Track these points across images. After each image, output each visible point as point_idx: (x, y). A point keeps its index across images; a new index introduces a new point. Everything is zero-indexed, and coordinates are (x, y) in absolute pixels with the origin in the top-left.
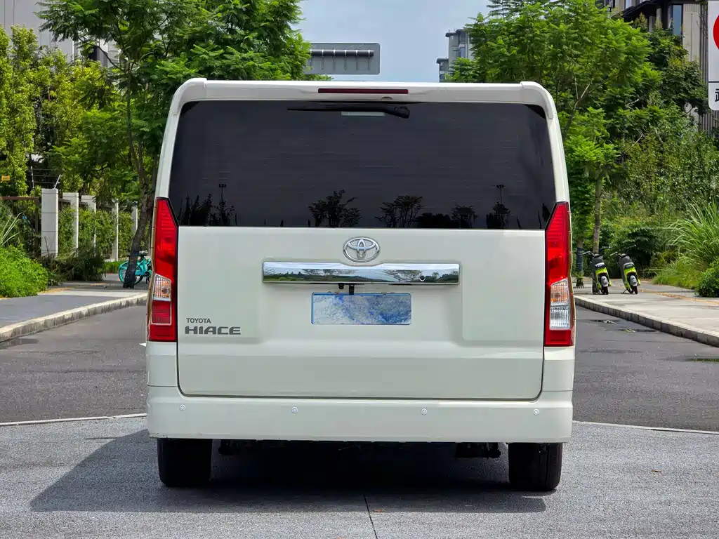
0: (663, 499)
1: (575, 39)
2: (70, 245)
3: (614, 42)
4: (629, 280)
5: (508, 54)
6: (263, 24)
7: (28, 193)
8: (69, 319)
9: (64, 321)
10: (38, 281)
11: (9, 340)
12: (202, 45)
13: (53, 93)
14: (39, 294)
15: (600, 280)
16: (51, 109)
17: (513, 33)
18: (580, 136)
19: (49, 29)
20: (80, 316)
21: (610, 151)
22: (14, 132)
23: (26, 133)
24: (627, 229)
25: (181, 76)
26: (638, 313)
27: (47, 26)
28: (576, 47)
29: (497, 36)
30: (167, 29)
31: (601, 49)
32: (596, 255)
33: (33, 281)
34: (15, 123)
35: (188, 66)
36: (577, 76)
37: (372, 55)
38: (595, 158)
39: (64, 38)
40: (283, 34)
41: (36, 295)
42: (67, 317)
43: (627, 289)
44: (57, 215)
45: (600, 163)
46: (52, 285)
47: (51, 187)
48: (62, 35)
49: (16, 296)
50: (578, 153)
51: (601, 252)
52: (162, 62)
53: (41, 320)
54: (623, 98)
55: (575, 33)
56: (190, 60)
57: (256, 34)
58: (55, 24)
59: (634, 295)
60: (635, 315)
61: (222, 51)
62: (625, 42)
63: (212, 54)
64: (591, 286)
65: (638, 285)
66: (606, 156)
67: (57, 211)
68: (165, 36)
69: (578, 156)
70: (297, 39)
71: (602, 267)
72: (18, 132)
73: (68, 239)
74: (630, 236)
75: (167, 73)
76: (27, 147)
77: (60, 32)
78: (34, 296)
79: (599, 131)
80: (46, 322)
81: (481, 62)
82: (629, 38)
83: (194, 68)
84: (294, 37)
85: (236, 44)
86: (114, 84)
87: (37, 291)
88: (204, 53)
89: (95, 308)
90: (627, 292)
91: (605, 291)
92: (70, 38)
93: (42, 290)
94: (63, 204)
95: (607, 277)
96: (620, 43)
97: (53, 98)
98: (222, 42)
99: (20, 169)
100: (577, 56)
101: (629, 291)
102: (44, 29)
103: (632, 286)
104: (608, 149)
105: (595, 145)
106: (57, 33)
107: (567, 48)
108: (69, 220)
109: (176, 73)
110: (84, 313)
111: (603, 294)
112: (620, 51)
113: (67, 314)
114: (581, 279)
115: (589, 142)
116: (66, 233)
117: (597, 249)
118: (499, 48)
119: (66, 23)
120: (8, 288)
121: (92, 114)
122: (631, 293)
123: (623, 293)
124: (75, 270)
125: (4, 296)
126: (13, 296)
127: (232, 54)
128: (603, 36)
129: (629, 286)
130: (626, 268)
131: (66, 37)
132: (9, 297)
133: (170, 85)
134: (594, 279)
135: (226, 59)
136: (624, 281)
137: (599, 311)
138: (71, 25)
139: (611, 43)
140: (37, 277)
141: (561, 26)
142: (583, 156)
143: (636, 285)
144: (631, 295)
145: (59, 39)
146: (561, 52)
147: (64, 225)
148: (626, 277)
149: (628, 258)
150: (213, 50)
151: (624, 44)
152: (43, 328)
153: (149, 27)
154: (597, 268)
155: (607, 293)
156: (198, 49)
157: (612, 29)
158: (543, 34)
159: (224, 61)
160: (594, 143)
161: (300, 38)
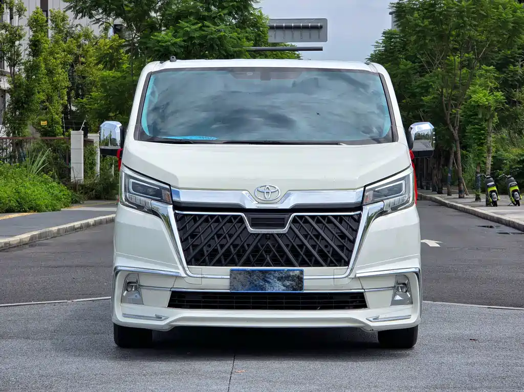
0: (470, 361)
1: (473, 13)
2: (93, 173)
3: (504, 15)
4: (513, 195)
5: (421, 24)
6: (231, 4)
7: (63, 134)
8: (78, 228)
9: (74, 229)
10: (63, 199)
11: (27, 244)
12: (186, 20)
13: (82, 60)
14: (62, 209)
15: (491, 196)
16: (82, 71)
17: (426, 9)
18: (477, 86)
19: (70, 10)
20: (88, 226)
21: (498, 97)
22: (52, 89)
23: (61, 89)
24: (516, 158)
25: (169, 43)
26: (513, 220)
27: (70, 8)
28: (474, 19)
29: (413, 12)
30: (160, 9)
31: (494, 21)
32: (488, 176)
33: (59, 199)
34: (53, 82)
35: (175, 36)
36: (477, 41)
37: (321, 27)
38: (487, 103)
39: (82, 17)
40: (249, 11)
41: (59, 210)
42: (76, 227)
43: (512, 202)
44: (83, 150)
45: (490, 107)
46: (75, 202)
47: (78, 129)
48: (81, 14)
49: (44, 212)
50: (474, 99)
51: (492, 175)
52: (156, 34)
53: (55, 229)
54: (514, 58)
55: (474, 8)
56: (176, 31)
57: (226, 11)
58: (76, 6)
59: (517, 207)
60: (512, 221)
61: (200, 25)
62: (512, 14)
63: (193, 27)
64: (485, 200)
65: (498, 200)
66: (496, 101)
67: (83, 148)
68: (158, 14)
69: (474, 101)
70: (259, 14)
71: (493, 186)
72: (56, 88)
73: (91, 168)
74: (519, 162)
75: (159, 41)
76: (62, 100)
77: (79, 13)
78: (58, 212)
79: (491, 82)
80: (59, 230)
81: (402, 31)
82: (515, 11)
83: (179, 37)
84: (257, 13)
85: (212, 19)
86: (122, 51)
87: (62, 207)
88: (187, 27)
89: (101, 219)
90: (512, 204)
91: (495, 204)
92: (86, 17)
93: (66, 206)
94: (88, 143)
95: (496, 194)
96: (508, 15)
97: (82, 63)
98: (202, 19)
99: (57, 116)
100: (475, 25)
101: (514, 204)
102: (67, 10)
103: (515, 200)
104: (496, 96)
105: (489, 93)
106: (78, 12)
107: (467, 19)
108: (92, 154)
109: (166, 42)
110: (92, 223)
111: (494, 206)
112: (508, 22)
113: (77, 224)
114: (479, 195)
115: (484, 91)
116: (90, 164)
117: (489, 171)
118: (415, 20)
119: (83, 5)
120: (39, 205)
121: (107, 74)
122: (515, 205)
123: (509, 205)
124: (96, 192)
125: (35, 211)
126: (42, 212)
127: (209, 27)
128: (496, 10)
129: (513, 200)
130: (511, 186)
131: (83, 16)
132: (38, 211)
133: (161, 51)
134: (487, 195)
135: (204, 31)
136: (510, 196)
137: (487, 219)
138: (87, 7)
139: (501, 15)
140: (62, 197)
141: (463, 3)
142: (477, 102)
143: (496, 200)
144: (515, 207)
145: (78, 18)
146: (463, 23)
147: (89, 158)
148: (511, 194)
149: (512, 178)
150: (194, 24)
151: (512, 16)
152: (56, 235)
153: (146, 8)
154: (489, 187)
155: (497, 206)
156: (183, 23)
157: (501, 4)
158: (449, 9)
159: (203, 33)
160: (488, 91)
161: (261, 14)
